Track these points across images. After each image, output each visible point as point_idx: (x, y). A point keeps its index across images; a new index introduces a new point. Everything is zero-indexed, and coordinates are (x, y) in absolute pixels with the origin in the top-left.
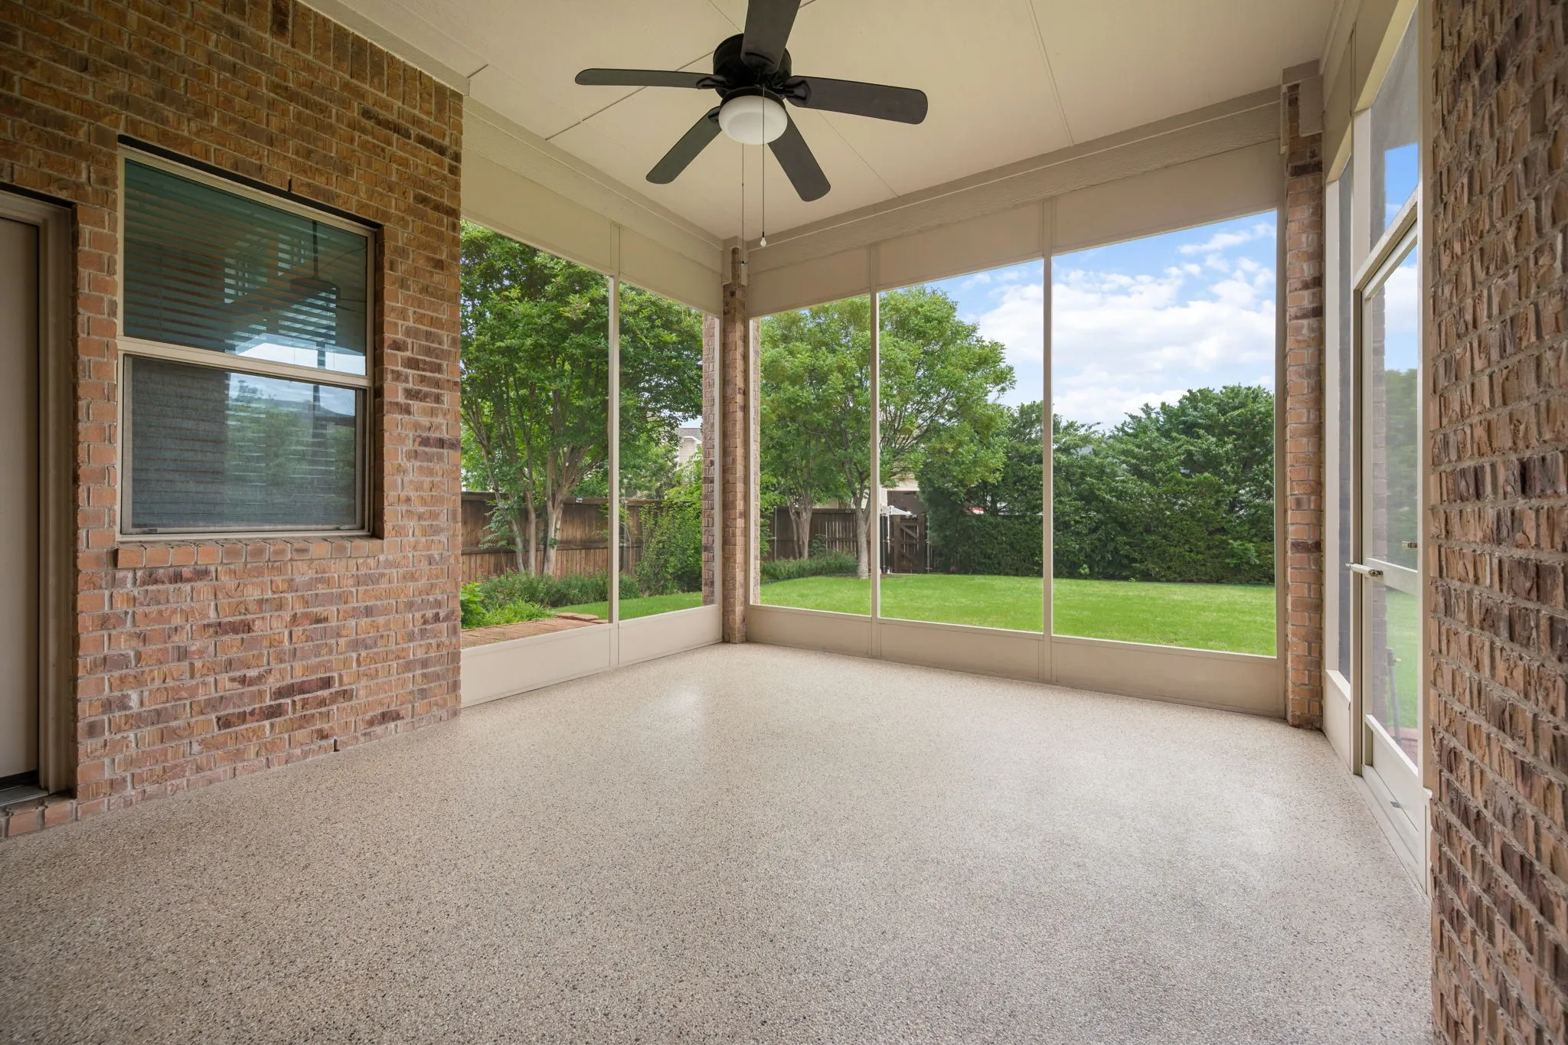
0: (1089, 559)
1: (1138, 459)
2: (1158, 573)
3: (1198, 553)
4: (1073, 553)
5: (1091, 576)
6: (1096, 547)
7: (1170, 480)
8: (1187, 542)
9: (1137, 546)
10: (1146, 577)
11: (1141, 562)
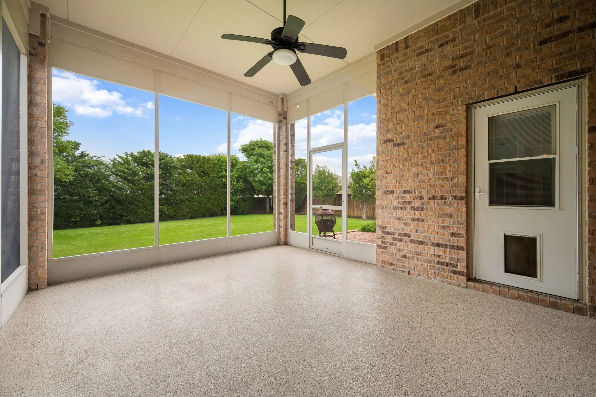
0: (101, 218)
1: (126, 174)
2: (133, 220)
3: (149, 211)
4: (94, 215)
5: (102, 225)
6: (105, 212)
7: (140, 184)
8: (145, 207)
9: (125, 210)
10: (129, 222)
11: (127, 216)
